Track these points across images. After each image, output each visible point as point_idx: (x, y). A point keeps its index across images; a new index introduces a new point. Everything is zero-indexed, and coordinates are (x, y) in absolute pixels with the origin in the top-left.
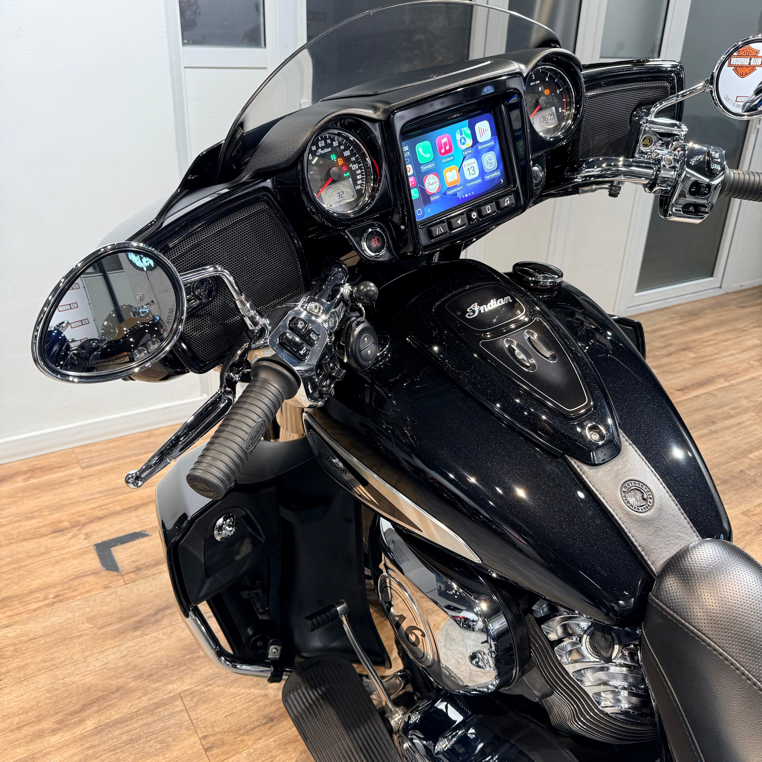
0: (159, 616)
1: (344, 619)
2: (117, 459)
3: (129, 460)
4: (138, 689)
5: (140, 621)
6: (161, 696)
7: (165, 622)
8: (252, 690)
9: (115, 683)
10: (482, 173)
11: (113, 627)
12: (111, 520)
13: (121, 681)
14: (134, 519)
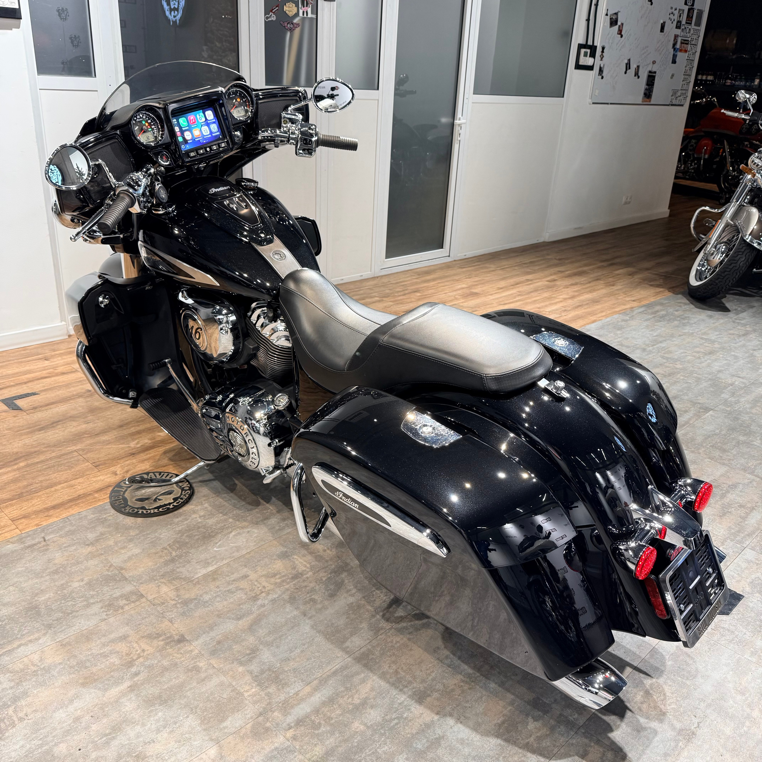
0: (55, 425)
1: (169, 366)
2: (4, 362)
3: (13, 362)
4: (48, 451)
5: (42, 428)
6: (63, 452)
7: (59, 427)
8: (120, 446)
9: (33, 450)
10: (211, 133)
11: (25, 431)
12: (9, 389)
13: (36, 449)
14: (25, 388)
